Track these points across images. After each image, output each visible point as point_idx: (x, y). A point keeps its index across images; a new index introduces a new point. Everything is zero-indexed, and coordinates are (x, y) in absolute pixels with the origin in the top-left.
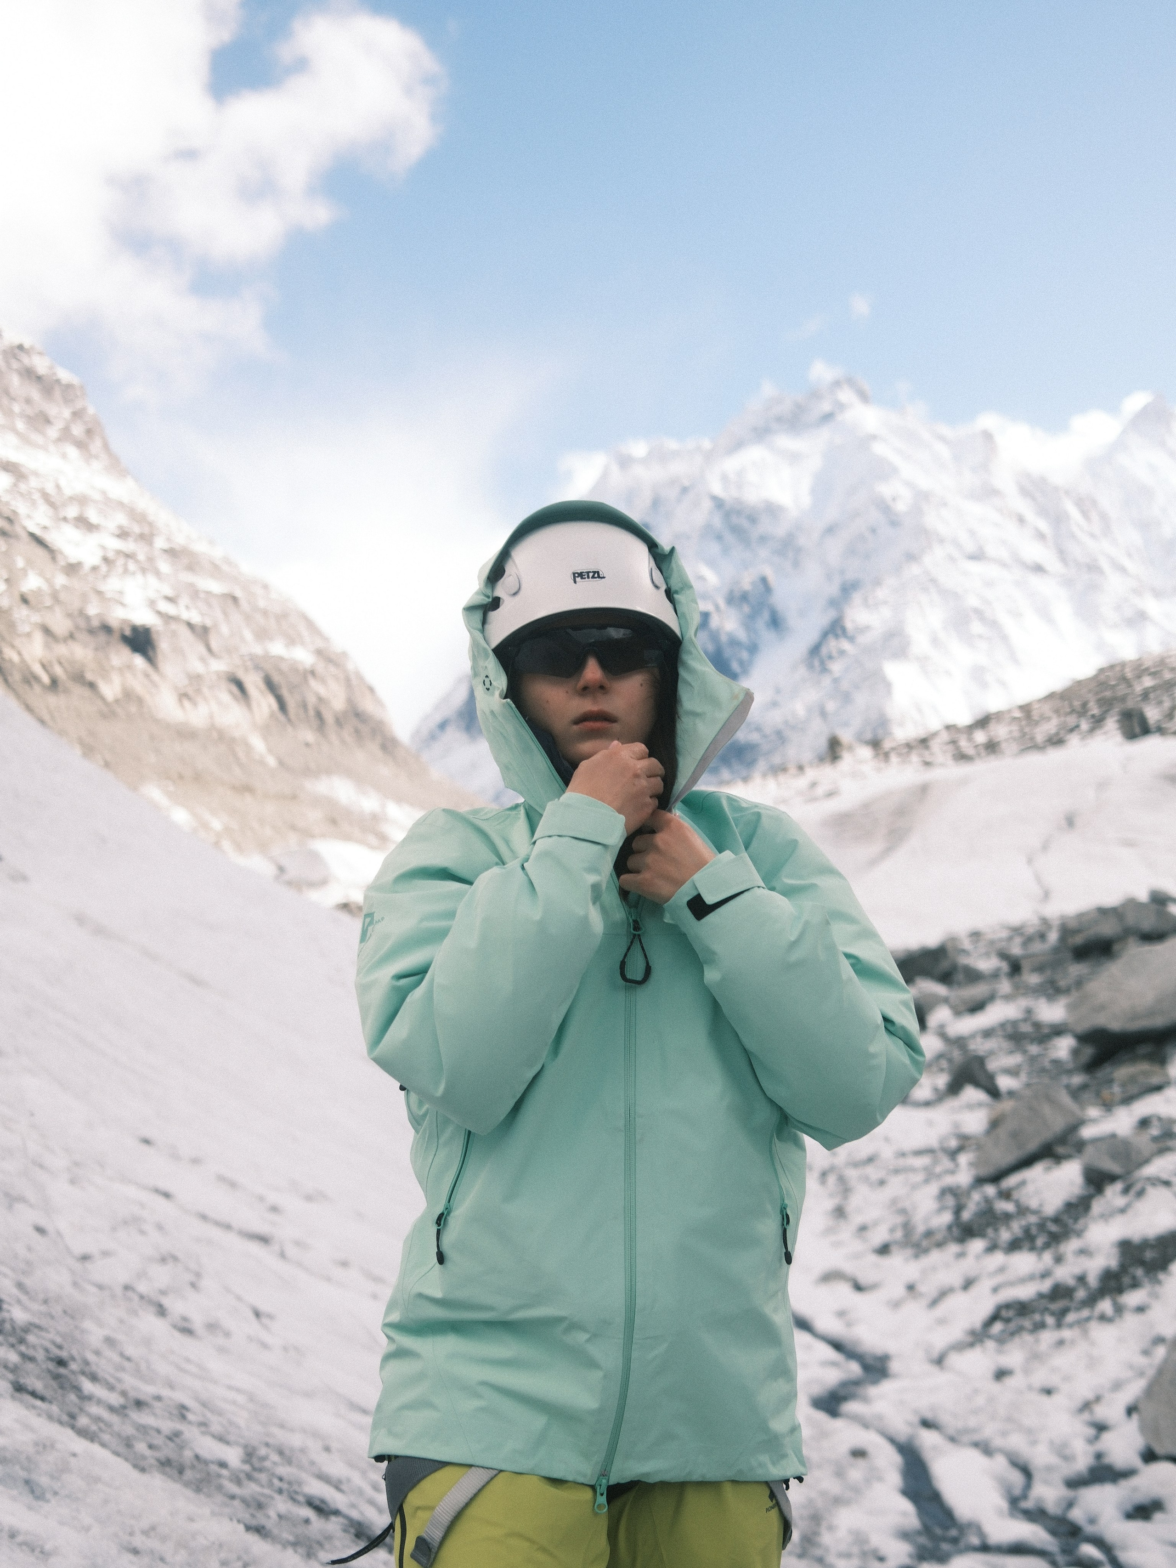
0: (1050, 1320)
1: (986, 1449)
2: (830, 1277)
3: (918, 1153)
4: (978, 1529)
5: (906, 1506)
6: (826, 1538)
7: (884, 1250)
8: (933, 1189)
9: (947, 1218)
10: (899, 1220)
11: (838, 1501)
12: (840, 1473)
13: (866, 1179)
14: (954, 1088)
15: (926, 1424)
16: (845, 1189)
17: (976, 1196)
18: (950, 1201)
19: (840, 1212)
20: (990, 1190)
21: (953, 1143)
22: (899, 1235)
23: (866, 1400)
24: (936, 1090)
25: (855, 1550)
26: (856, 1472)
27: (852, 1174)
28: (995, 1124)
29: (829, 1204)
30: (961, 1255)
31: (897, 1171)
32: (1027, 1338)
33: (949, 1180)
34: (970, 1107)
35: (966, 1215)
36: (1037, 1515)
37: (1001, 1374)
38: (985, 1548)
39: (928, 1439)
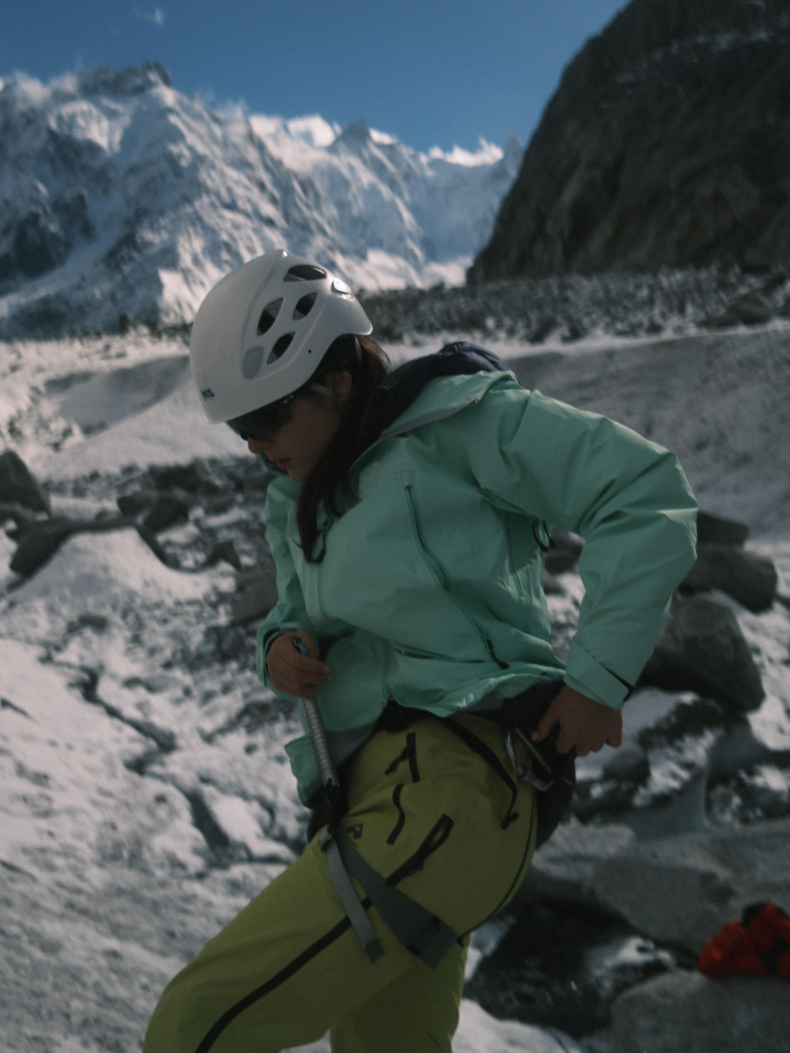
0: (281, 716)
1: (244, 796)
2: (131, 683)
3: (191, 602)
4: (245, 847)
5: (198, 834)
6: (147, 855)
7: (168, 665)
8: (202, 627)
9: (211, 647)
10: (179, 647)
11: (151, 831)
12: (151, 812)
13: (154, 618)
14: (211, 562)
15: (205, 780)
16: (140, 624)
17: (232, 635)
18: (214, 636)
19: (136, 639)
20: (241, 631)
21: (213, 598)
22: (179, 656)
23: (162, 764)
24: (196, 562)
25: (167, 863)
26: (162, 812)
27: (144, 614)
28: (240, 588)
29: (128, 634)
30: (223, 672)
31: (176, 615)
32: (267, 727)
33: (213, 623)
34: (223, 575)
35: (225, 646)
36: (282, 838)
37: (250, 749)
38: (251, 859)
39: (208, 790)
